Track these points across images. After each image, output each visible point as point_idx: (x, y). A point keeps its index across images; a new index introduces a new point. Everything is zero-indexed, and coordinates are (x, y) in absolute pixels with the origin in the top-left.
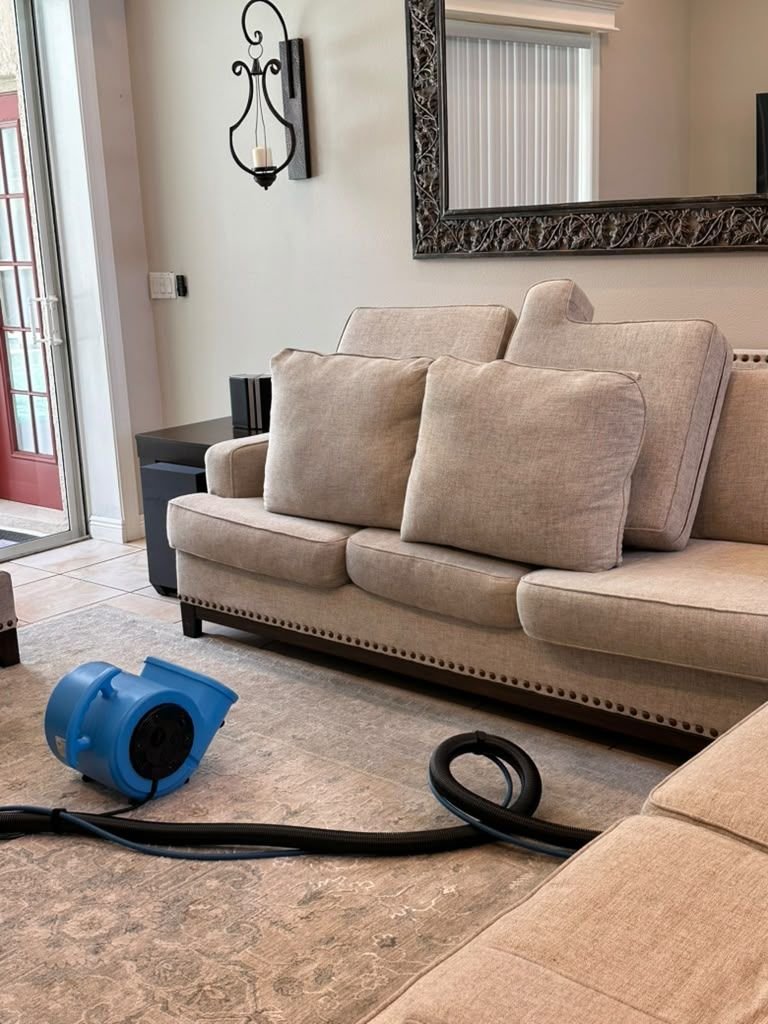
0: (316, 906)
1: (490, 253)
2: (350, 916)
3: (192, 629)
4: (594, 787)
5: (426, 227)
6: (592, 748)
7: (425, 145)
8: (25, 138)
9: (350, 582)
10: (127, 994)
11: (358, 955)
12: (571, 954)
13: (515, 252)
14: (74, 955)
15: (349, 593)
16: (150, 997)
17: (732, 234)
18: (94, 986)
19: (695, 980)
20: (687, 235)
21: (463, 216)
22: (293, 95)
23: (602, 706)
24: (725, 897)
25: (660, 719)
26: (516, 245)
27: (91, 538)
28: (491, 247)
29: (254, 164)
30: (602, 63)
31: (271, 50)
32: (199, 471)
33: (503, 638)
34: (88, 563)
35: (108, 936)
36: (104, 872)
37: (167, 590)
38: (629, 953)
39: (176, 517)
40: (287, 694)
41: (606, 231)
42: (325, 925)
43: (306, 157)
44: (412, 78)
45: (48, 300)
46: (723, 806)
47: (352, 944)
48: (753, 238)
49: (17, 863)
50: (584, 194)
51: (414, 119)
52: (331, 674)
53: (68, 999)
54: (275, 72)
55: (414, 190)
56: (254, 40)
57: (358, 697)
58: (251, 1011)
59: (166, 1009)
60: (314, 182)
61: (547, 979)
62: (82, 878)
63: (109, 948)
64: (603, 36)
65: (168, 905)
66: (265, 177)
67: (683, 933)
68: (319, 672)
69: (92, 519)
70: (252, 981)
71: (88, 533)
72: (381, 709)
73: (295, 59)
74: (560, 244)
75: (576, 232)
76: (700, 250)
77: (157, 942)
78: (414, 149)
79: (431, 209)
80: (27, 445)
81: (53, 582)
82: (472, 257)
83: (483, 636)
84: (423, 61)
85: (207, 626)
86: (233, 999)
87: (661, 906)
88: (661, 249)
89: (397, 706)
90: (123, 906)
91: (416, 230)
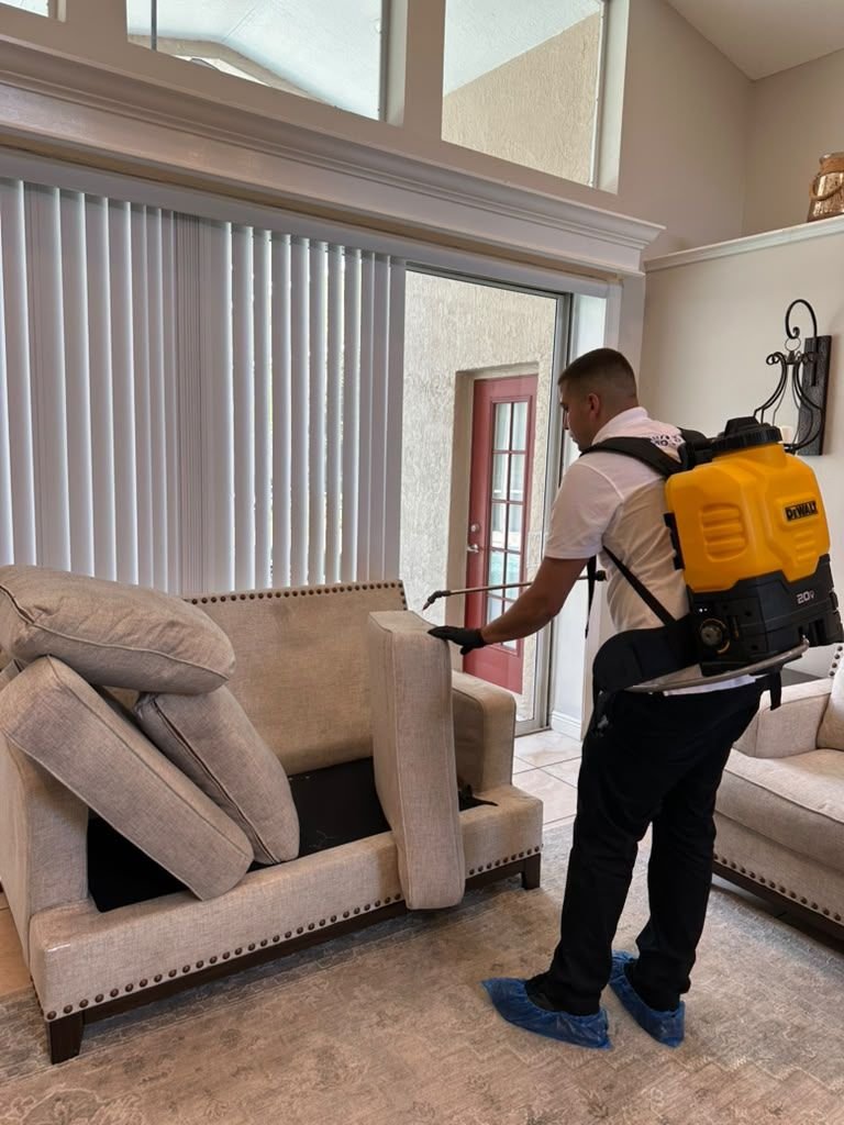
22: (814, 383)
27: (550, 729)
43: (819, 435)
56: (793, 335)
60: (825, 460)
69: (554, 711)
71: (547, 724)
73: (821, 352)
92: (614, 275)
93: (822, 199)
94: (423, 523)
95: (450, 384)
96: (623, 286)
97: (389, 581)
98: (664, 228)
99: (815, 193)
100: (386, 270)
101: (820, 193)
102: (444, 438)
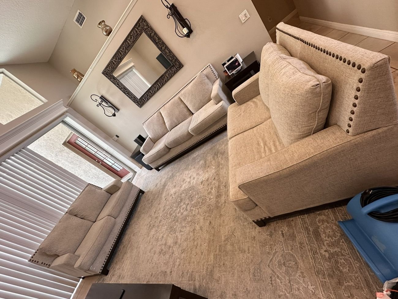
0: (203, 183)
1: (148, 100)
2: (207, 180)
3: (158, 170)
4: (216, 144)
5: (138, 103)
6: (211, 140)
7: (129, 94)
8: (81, 138)
9: (170, 149)
10: (195, 211)
11: (213, 183)
12: (240, 161)
13: (151, 97)
14: (185, 213)
15: (171, 150)
16: (198, 209)
17: (172, 73)
18: (191, 214)
19: (254, 151)
20: (168, 78)
21: (140, 98)
22: (107, 103)
23: (209, 135)
24: (247, 140)
25: (215, 130)
26: (150, 96)
27: (137, 172)
28: (147, 99)
29: (111, 115)
30: (136, 69)
31: (99, 100)
32: (141, 154)
33: (192, 138)
34: (139, 175)
35: (186, 208)
36: (178, 202)
37: (151, 169)
38: (245, 155)
39: (144, 161)
40: (176, 166)
41: (158, 85)
42: (206, 184)
43: (116, 109)
44: (119, 88)
45: (104, 153)
46: (236, 132)
47: (211, 183)
48: (175, 72)
49: (168, 211)
50: (150, 86)
51: (124, 93)
52: (178, 160)
53: (190, 218)
54: (102, 102)
55: (133, 101)
56: (96, 101)
57: (183, 159)
58: (209, 199)
59: (201, 208)
60: (120, 111)
61: (247, 166)
62: (177, 205)
63: (188, 209)
64: (133, 66)
65: (189, 199)
66: (114, 115)
67: (248, 147)
68: (176, 161)
69: (135, 170)
70: (206, 196)
72: (187, 158)
73: (103, 98)
74: (155, 91)
75: (155, 88)
76: (171, 78)
77: (192, 203)
78: (128, 96)
79: (137, 101)
80: (119, 170)
81: (138, 180)
82: (147, 102)
83: (190, 140)
84: (118, 85)
85: (159, 168)
86: (206, 200)
87: (243, 147)
88: (166, 82)
89: (188, 156)
90: (184, 203)
91: (137, 105)
92: (65, 112)
93: (78, 78)
94: (89, 168)
95: (64, 147)
96: (68, 112)
97: (87, 185)
98: (62, 99)
99: (76, 78)
100: (24, 151)
101: (77, 78)
102: (74, 155)
